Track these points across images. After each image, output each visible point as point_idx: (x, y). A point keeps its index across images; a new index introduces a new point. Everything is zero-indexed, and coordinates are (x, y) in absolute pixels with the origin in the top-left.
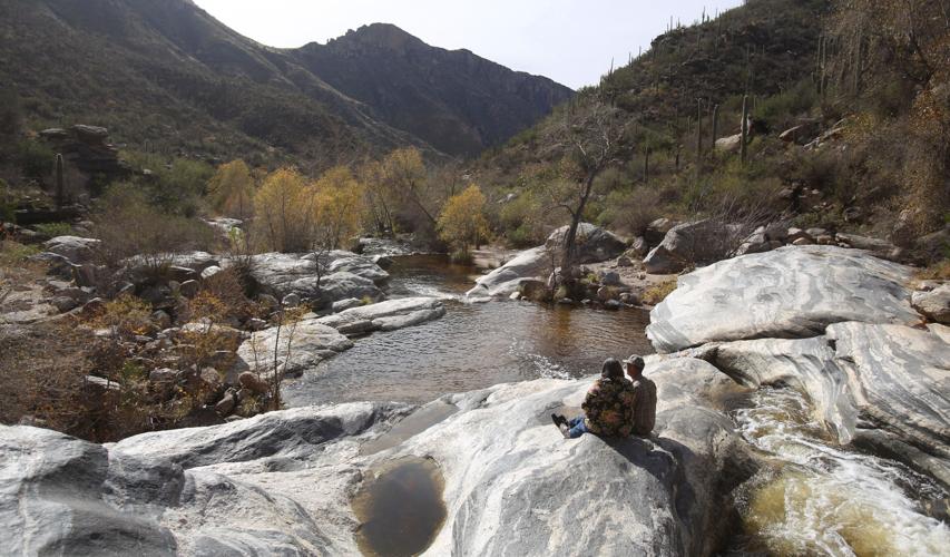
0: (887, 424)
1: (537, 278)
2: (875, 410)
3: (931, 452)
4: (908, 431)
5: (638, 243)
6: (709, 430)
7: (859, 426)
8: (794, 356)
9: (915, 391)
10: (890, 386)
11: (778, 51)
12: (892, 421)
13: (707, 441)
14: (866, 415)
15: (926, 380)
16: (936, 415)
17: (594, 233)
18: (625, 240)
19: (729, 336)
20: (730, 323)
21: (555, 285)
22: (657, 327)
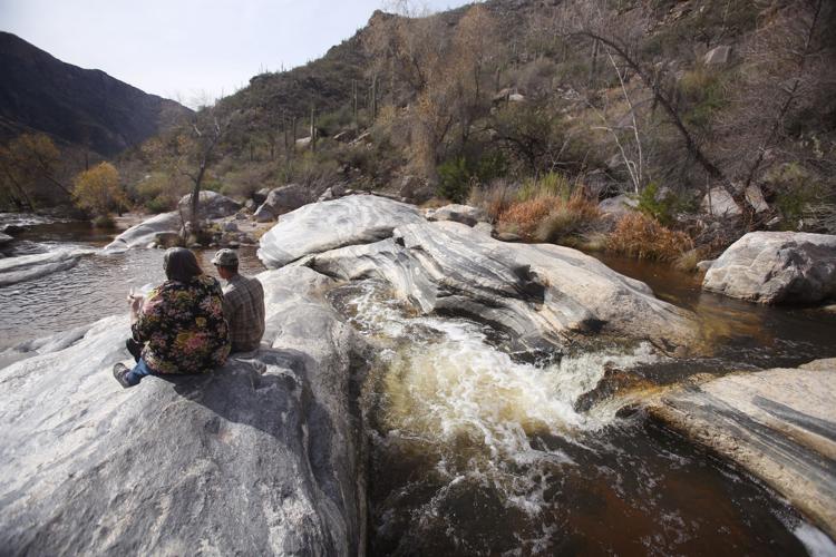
0: (459, 290)
1: (171, 232)
2: (452, 281)
3: (493, 305)
4: (476, 292)
5: (250, 203)
6: (326, 325)
7: (439, 296)
8: (373, 254)
9: (477, 260)
10: (459, 260)
11: (328, 95)
12: (464, 287)
13: (327, 338)
14: (443, 286)
15: (484, 250)
16: (494, 276)
17: (216, 197)
18: (239, 203)
19: (323, 248)
20: (321, 240)
21: (186, 234)
22: (266, 249)
